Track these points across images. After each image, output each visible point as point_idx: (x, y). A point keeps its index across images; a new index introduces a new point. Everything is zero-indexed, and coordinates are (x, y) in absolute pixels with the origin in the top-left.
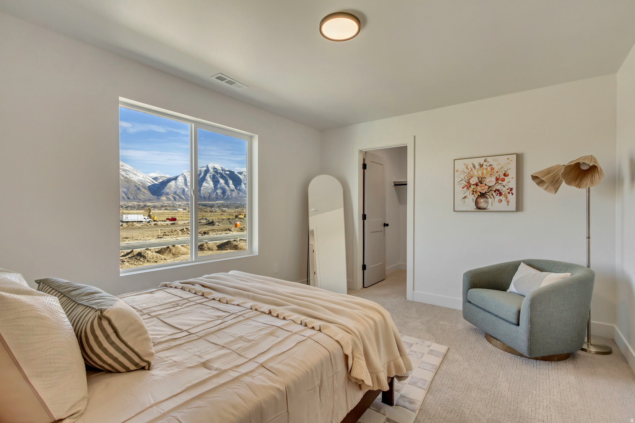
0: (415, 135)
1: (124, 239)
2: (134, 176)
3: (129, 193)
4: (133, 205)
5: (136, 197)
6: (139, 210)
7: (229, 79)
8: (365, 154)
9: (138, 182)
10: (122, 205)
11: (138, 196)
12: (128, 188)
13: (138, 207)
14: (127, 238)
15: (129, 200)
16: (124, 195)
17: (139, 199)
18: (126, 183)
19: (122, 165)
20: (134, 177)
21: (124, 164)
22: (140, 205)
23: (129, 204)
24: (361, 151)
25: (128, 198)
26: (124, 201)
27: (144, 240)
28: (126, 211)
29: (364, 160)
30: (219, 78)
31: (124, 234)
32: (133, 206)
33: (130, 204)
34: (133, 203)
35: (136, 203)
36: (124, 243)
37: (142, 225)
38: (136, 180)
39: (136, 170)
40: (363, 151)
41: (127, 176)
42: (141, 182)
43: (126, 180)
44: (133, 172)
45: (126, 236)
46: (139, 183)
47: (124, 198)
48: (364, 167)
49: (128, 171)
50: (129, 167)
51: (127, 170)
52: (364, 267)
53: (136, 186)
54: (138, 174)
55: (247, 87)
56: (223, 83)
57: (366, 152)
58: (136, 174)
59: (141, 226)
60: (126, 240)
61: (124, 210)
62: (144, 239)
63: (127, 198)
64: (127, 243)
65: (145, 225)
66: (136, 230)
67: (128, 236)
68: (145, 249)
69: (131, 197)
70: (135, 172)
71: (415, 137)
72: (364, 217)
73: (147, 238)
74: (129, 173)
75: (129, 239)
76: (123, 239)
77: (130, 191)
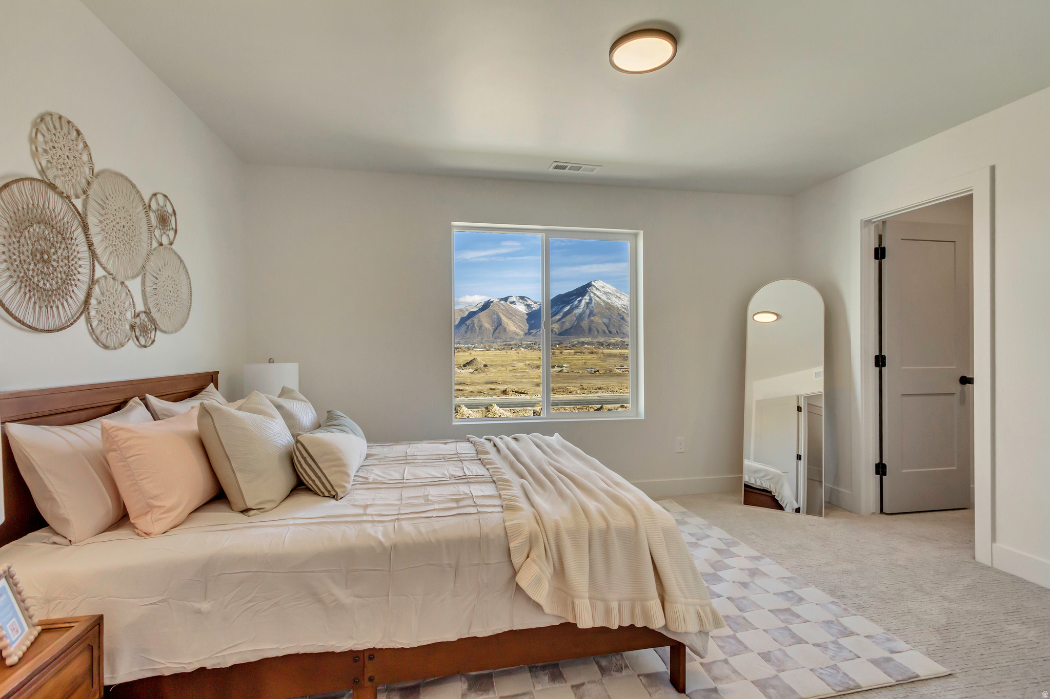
0: (992, 164)
1: (598, 390)
2: (616, 300)
3: (611, 325)
4: (616, 342)
5: (620, 330)
6: (623, 349)
7: (570, 165)
8: (882, 227)
9: (621, 309)
10: (603, 342)
11: (621, 328)
12: (610, 317)
13: (622, 344)
14: (600, 388)
15: (611, 335)
16: (605, 328)
17: (623, 333)
18: (607, 311)
19: (603, 286)
20: (618, 302)
21: (605, 284)
22: (624, 342)
23: (611, 341)
24: (867, 223)
25: (610, 332)
26: (605, 336)
27: (621, 393)
28: (607, 350)
29: (880, 237)
30: (557, 167)
31: (600, 383)
32: (615, 344)
33: (613, 341)
34: (616, 339)
35: (619, 339)
36: (596, 395)
37: (623, 371)
38: (619, 306)
39: (619, 291)
40: (873, 221)
41: (609, 301)
42: (625, 309)
43: (608, 306)
44: (616, 294)
45: (599, 386)
46: (623, 310)
47: (604, 332)
48: (880, 253)
49: (610, 293)
50: (611, 287)
51: (608, 293)
52: (881, 469)
53: (620, 315)
54: (622, 297)
55: (601, 167)
56: (566, 171)
57: (884, 222)
58: (619, 298)
59: (621, 372)
60: (599, 391)
61: (605, 349)
62: (621, 391)
63: (608, 332)
64: (600, 395)
65: (626, 371)
66: (615, 378)
67: (602, 386)
68: (619, 405)
69: (614, 331)
70: (619, 295)
71: (993, 169)
72: (880, 361)
73: (626, 390)
74: (611, 297)
75: (603, 390)
76: (596, 390)
77: (612, 321)
